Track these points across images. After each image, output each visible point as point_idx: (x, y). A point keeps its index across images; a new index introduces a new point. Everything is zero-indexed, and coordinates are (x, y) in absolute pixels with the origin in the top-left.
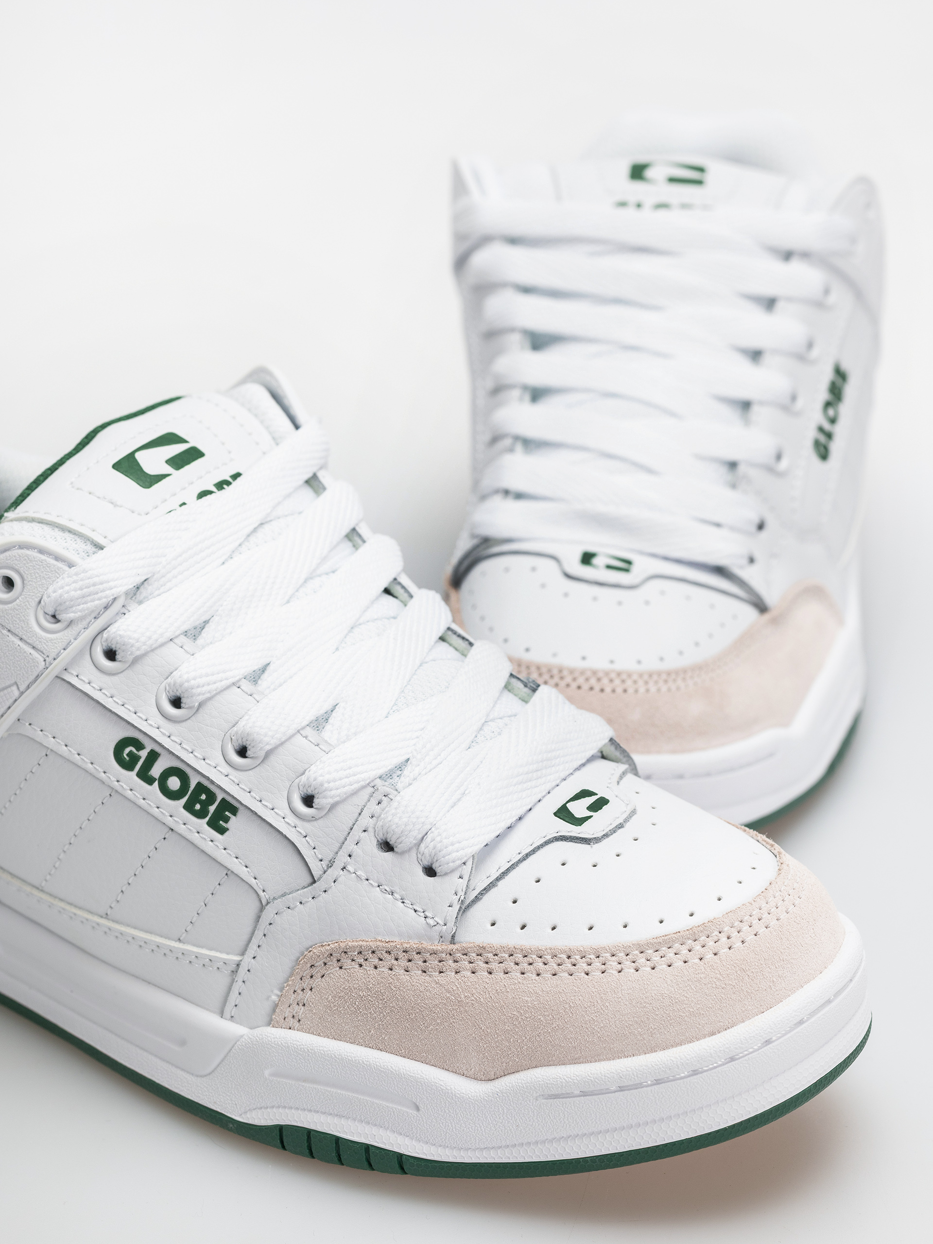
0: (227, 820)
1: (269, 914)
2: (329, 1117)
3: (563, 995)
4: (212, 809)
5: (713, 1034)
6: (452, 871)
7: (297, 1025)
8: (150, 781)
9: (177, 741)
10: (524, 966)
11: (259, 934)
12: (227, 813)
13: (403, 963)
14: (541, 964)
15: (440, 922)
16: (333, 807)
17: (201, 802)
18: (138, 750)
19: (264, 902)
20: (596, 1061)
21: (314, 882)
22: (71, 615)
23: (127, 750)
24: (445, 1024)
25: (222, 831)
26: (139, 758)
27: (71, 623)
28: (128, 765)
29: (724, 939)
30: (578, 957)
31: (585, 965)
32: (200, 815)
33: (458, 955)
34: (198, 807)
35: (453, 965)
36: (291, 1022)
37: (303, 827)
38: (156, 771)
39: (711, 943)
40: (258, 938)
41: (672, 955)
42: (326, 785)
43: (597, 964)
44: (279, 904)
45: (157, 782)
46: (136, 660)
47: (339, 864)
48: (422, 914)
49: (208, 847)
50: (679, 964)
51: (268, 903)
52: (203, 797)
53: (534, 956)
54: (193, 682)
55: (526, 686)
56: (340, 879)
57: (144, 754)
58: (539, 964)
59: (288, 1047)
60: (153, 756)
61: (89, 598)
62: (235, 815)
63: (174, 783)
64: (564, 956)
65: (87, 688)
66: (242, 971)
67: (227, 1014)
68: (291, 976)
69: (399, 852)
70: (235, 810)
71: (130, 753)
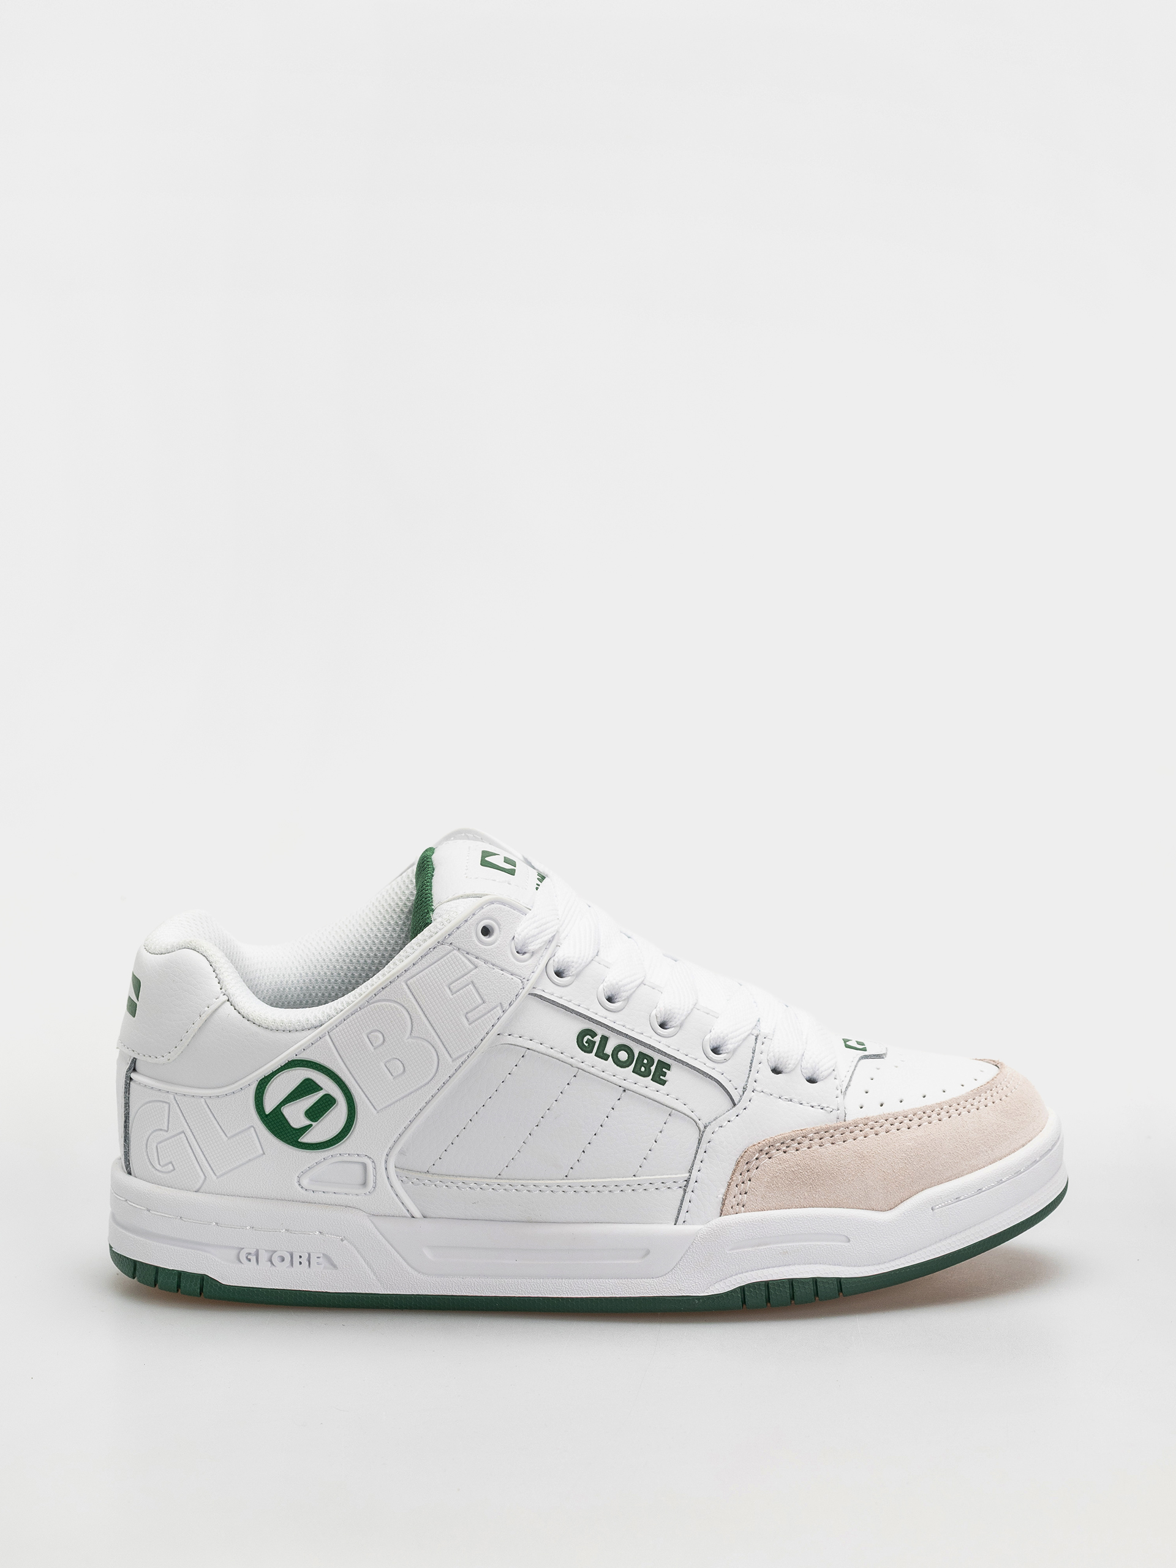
0: (664, 1074)
1: (707, 1135)
2: (780, 1268)
3: (932, 1136)
4: (653, 1068)
6: (829, 1075)
7: (743, 1209)
8: (605, 1057)
9: (620, 1022)
10: (897, 1125)
11: (701, 1151)
12: (664, 1070)
13: (817, 1141)
15: (834, 1108)
16: (735, 1050)
17: (643, 1065)
18: (593, 1038)
19: (702, 1129)
20: (962, 1176)
21: (735, 1105)
22: (532, 948)
23: (585, 1039)
24: (858, 1174)
25: (663, 1083)
26: (594, 1043)
27: (533, 953)
28: (588, 1050)
31: (936, 1115)
32: (645, 1075)
33: (852, 1128)
34: (643, 1069)
35: (851, 1135)
36: (737, 1208)
37: (718, 1067)
38: (609, 1050)
40: (700, 1154)
43: (943, 1113)
44: (714, 1126)
45: (611, 1057)
46: (578, 975)
47: (749, 1089)
48: (818, 1107)
49: (657, 1096)
51: (705, 1127)
52: (645, 1061)
53: (902, 1117)
54: (620, 983)
56: (753, 1099)
57: (597, 1039)
58: (907, 1121)
60: (605, 1040)
61: (542, 934)
62: (669, 1070)
63: (623, 1056)
66: (692, 1182)
67: (680, 1220)
68: (733, 1174)
69: (786, 1073)
70: (668, 1067)
71: (587, 1041)
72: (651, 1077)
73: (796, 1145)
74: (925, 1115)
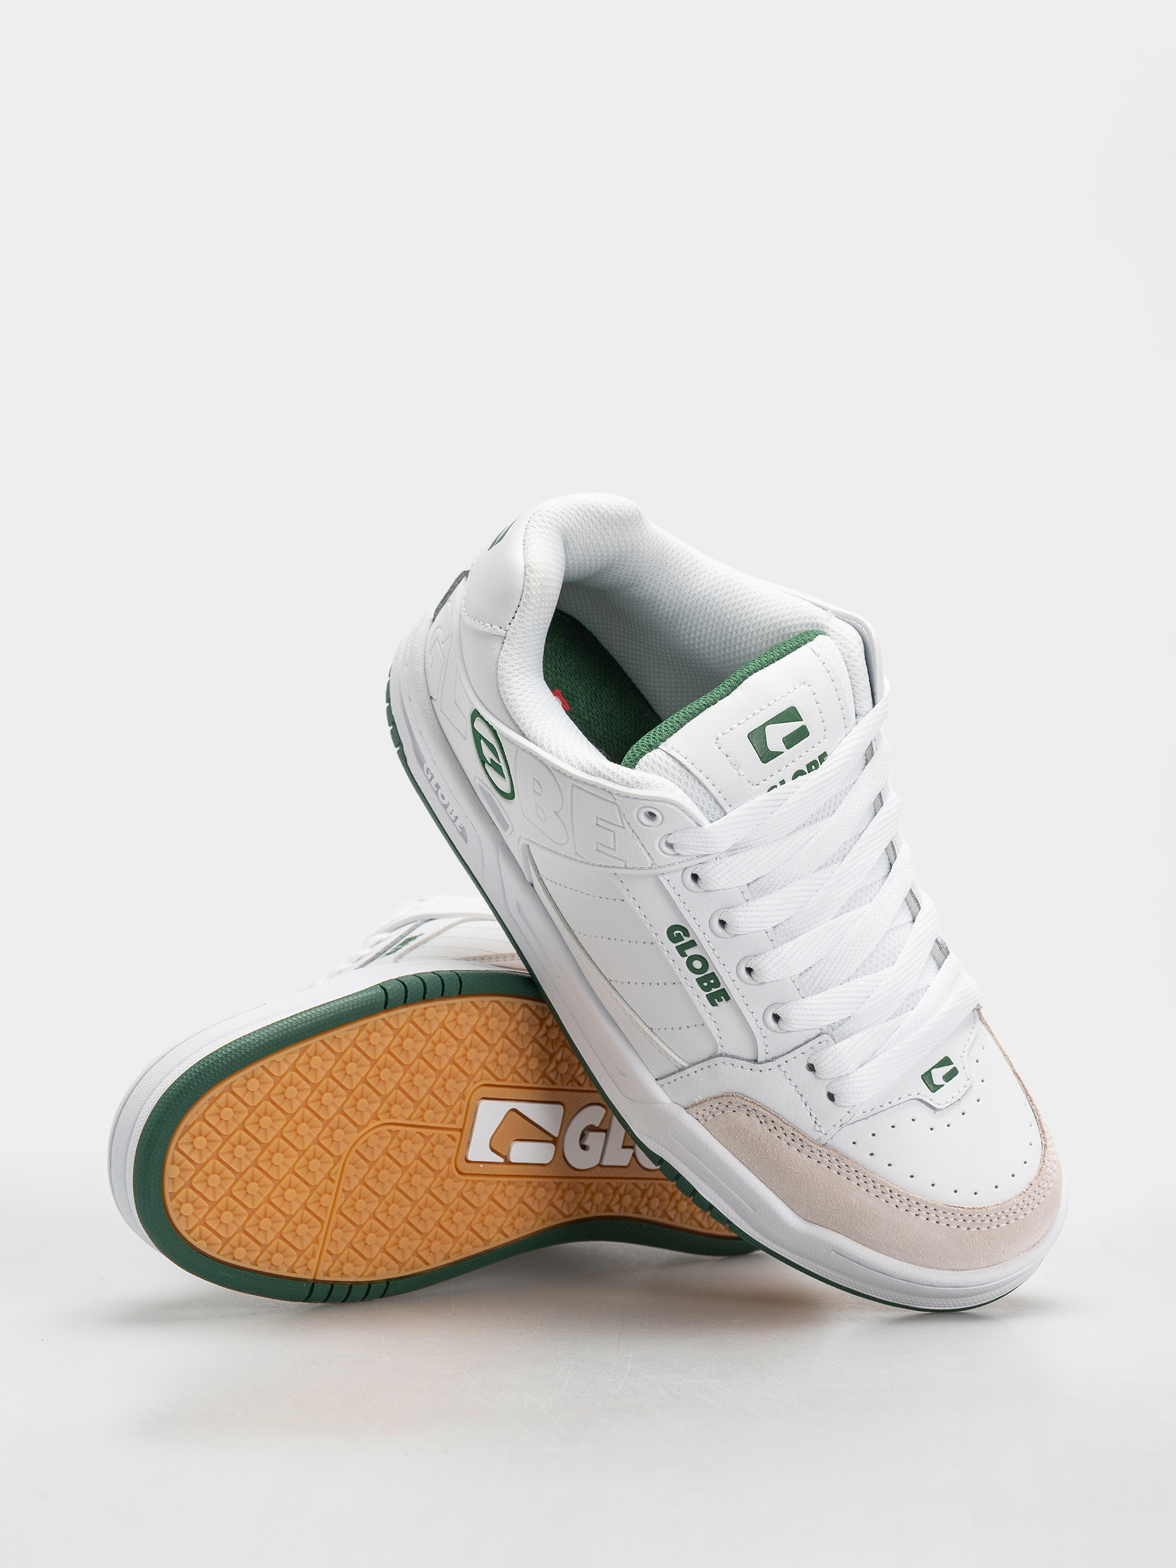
0: (720, 1000)
1: (718, 1060)
2: (696, 1176)
4: (714, 990)
5: (953, 1270)
7: (703, 1122)
8: (683, 954)
9: (712, 947)
10: (861, 1181)
11: (706, 1063)
12: (722, 997)
13: (789, 1139)
14: (872, 1186)
15: (823, 1131)
16: (790, 1030)
17: (709, 983)
18: (684, 936)
19: (720, 1052)
21: (756, 1062)
22: (681, 852)
23: (677, 932)
25: (714, 1004)
26: (683, 940)
27: (678, 854)
28: (673, 939)
29: (987, 1221)
30: (896, 1194)
31: (898, 1201)
32: (704, 989)
33: (824, 1154)
34: (705, 984)
35: (818, 1157)
36: (700, 1118)
37: (765, 1031)
38: (690, 952)
39: (979, 1222)
40: (704, 1065)
41: (952, 1219)
42: (793, 1021)
43: (905, 1204)
44: (727, 1059)
45: (687, 957)
46: (709, 890)
47: (778, 1062)
48: (814, 1119)
49: (701, 1008)
50: (954, 1227)
51: (721, 1055)
52: (712, 981)
53: (870, 1180)
54: (738, 921)
55: (941, 949)
56: (773, 1070)
57: (686, 940)
58: (871, 1186)
59: (692, 1133)
60: (692, 944)
62: (727, 1001)
63: (697, 964)
64: (888, 1190)
65: (670, 890)
66: (683, 1073)
67: (661, 1082)
68: (714, 1098)
69: (816, 1076)
70: (728, 998)
71: (678, 934)
72: (708, 993)
73: (772, 1127)
74: (889, 1192)
